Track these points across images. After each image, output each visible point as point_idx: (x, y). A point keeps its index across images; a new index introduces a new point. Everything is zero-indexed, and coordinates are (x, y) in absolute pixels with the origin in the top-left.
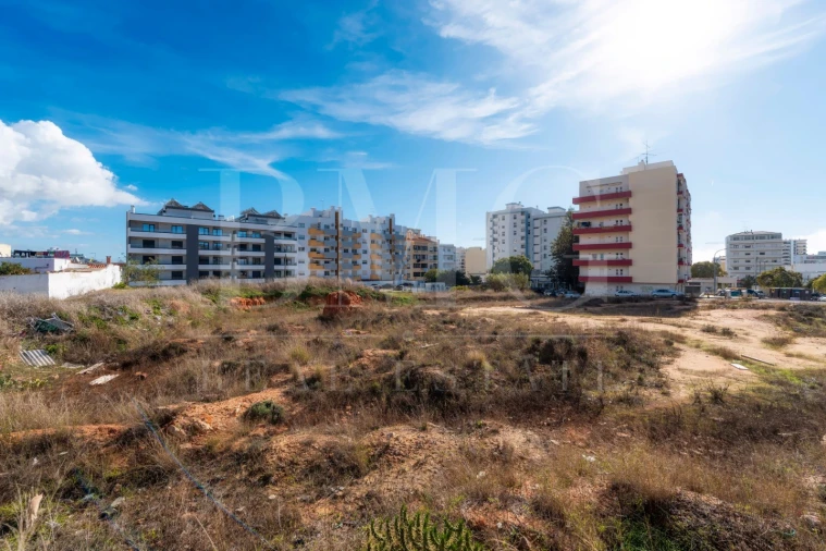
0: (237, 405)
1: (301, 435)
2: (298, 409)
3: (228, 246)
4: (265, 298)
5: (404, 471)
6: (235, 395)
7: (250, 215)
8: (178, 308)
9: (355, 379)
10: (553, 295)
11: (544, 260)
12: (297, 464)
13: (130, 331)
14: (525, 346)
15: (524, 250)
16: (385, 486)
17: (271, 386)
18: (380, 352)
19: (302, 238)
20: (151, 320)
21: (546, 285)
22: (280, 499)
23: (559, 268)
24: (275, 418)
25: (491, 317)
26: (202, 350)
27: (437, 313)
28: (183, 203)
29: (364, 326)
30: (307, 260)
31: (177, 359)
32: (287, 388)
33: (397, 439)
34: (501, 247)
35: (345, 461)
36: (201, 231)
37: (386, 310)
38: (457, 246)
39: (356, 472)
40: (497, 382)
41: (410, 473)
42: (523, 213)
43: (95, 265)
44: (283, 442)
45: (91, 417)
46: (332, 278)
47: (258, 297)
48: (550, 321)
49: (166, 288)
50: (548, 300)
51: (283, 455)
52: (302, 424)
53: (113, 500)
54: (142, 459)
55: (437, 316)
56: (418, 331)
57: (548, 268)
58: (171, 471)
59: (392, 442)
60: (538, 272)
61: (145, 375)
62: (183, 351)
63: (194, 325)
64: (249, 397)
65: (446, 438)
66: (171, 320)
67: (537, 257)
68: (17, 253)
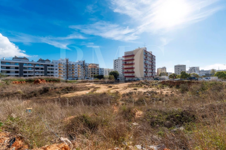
3: (33, 68)
19: (56, 66)
30: (58, 72)
36: (24, 64)
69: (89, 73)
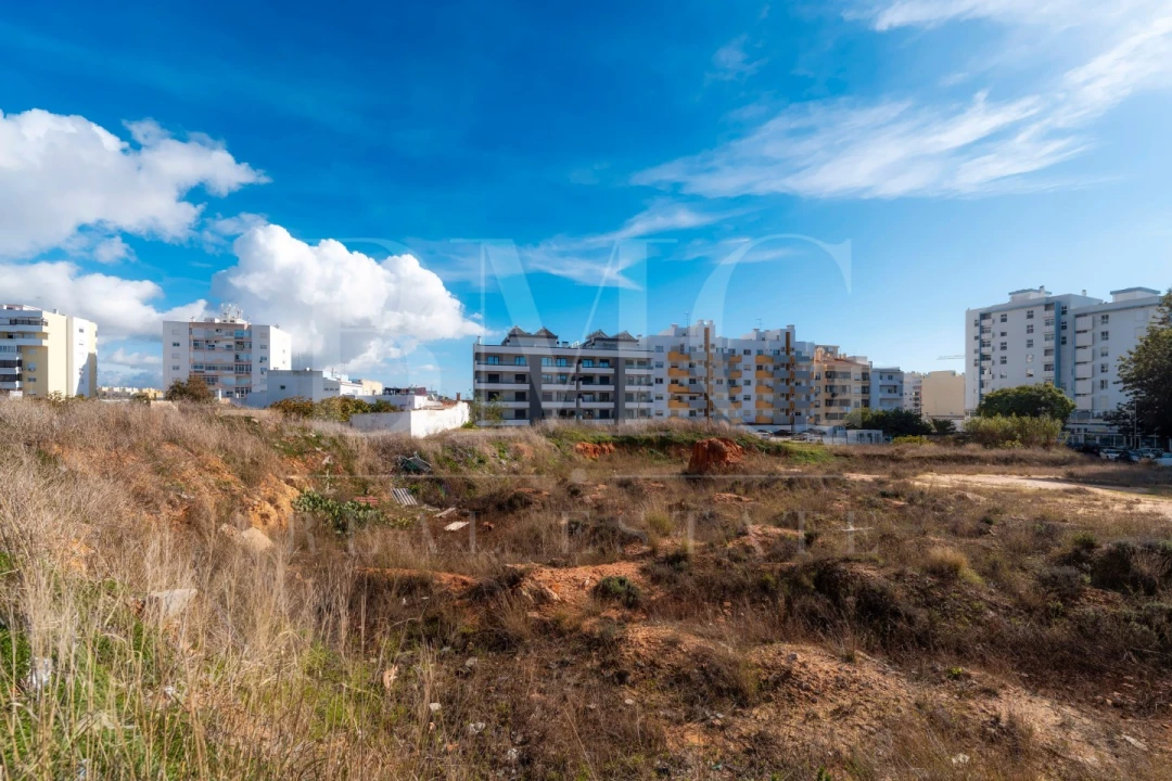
0: (587, 575)
1: (664, 630)
2: (659, 593)
3: (573, 379)
4: (615, 445)
5: (815, 716)
6: (583, 563)
7: (598, 340)
8: (523, 452)
9: (735, 565)
10: (1125, 458)
11: (1100, 393)
12: (659, 667)
13: (478, 475)
14: (1056, 551)
15: (1052, 374)
16: (785, 730)
17: (624, 558)
18: (773, 530)
19: (660, 366)
20: (497, 464)
21: (1107, 441)
22: (639, 708)
23: (1141, 407)
24: (632, 602)
25: (977, 491)
26: (547, 504)
27: (868, 478)
28: (527, 330)
29: (748, 489)
30: (667, 396)
31: (522, 512)
32: (645, 563)
33: (803, 665)
34: (999, 369)
35: (724, 679)
36: (544, 361)
37: (781, 468)
38: (905, 369)
39: (742, 699)
40: (994, 606)
41: (826, 722)
42: (1048, 306)
43: (446, 402)
44: (642, 635)
45: (446, 565)
46: (701, 421)
47: (606, 443)
48: (1118, 507)
49: (511, 429)
50: (1110, 468)
51: (642, 651)
52: (664, 615)
53: (467, 658)
54: (492, 619)
55: (870, 484)
56: (836, 505)
57: (1112, 407)
58: (520, 640)
59: (796, 668)
60: (1085, 414)
61: (492, 526)
62: (527, 504)
63: (538, 472)
64: (600, 568)
65: (890, 682)
66: (515, 465)
67: (1082, 387)
68: (387, 391)
69: (813, 398)
